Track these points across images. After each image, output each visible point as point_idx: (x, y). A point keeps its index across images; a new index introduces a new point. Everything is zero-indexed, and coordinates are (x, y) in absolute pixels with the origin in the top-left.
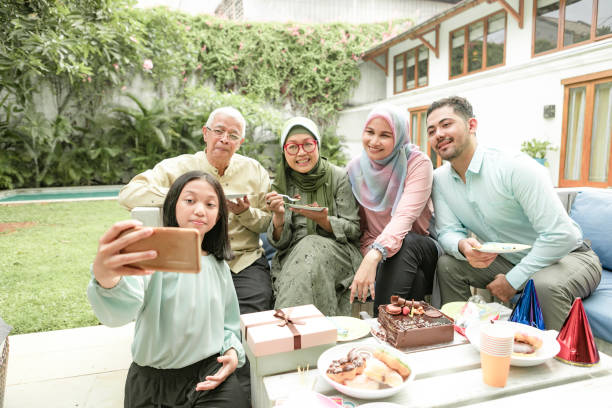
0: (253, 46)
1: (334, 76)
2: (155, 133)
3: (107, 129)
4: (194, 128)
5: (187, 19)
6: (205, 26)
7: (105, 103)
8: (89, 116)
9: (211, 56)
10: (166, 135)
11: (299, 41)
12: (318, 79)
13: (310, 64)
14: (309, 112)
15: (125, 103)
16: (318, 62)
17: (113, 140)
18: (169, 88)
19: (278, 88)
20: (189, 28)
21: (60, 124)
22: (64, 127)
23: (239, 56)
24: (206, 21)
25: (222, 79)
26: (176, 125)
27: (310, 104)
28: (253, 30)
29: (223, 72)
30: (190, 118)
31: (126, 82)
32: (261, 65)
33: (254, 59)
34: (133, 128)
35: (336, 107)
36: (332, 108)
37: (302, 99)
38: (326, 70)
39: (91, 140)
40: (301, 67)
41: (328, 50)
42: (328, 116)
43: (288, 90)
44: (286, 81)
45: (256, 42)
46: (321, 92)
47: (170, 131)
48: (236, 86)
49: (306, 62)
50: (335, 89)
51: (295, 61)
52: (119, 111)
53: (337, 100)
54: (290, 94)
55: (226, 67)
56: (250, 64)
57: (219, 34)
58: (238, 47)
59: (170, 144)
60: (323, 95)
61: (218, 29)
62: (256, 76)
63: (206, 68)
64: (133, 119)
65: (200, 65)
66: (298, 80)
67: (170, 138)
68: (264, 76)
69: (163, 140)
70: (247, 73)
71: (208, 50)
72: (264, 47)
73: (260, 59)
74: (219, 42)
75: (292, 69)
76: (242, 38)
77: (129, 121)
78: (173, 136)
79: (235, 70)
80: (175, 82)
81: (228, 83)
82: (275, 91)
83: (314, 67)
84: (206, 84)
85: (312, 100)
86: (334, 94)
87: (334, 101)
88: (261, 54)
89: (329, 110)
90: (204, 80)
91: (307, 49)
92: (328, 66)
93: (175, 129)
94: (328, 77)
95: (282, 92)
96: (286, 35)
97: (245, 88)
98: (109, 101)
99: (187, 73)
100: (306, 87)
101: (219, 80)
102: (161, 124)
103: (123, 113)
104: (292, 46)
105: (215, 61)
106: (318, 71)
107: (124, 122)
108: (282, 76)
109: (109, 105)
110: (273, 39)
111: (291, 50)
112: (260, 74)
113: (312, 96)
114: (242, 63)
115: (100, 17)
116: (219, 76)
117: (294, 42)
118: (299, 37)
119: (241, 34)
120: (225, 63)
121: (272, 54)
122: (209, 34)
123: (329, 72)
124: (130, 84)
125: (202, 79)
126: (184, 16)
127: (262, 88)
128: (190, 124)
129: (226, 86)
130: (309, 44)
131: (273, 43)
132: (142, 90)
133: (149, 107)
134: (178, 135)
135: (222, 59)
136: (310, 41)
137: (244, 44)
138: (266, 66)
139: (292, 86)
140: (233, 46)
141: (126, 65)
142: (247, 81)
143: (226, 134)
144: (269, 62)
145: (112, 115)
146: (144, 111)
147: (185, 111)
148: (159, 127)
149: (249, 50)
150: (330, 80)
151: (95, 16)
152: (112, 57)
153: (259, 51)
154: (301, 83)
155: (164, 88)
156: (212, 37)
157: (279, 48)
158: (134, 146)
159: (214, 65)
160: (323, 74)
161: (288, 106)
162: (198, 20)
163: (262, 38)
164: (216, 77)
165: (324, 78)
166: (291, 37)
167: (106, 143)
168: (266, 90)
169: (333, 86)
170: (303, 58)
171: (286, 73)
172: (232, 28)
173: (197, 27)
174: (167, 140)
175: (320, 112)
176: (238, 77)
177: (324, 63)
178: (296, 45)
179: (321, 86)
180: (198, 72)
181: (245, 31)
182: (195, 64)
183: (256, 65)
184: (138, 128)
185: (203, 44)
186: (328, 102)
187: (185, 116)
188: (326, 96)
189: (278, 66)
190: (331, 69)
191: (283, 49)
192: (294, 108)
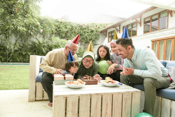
0: (71, 28)
1: (92, 36)
2: (42, 49)
3: (29, 47)
4: (53, 48)
6: (58, 22)
8: (24, 43)
9: (59, 29)
10: (45, 50)
11: (83, 27)
12: (88, 37)
14: (85, 46)
15: (35, 40)
16: (88, 33)
17: (30, 50)
18: (47, 37)
20: (54, 22)
21: (16, 45)
23: (67, 30)
24: (59, 20)
26: (48, 47)
27: (85, 44)
28: (71, 23)
29: (62, 34)
30: (52, 45)
33: (71, 31)
34: (36, 47)
37: (83, 42)
38: (90, 35)
39: (24, 49)
40: (83, 34)
41: (91, 29)
48: (65, 38)
49: (85, 32)
50: (92, 40)
51: (82, 32)
52: (33, 42)
54: (80, 41)
55: (63, 33)
56: (69, 32)
57: (62, 24)
58: (67, 27)
60: (89, 41)
61: (62, 22)
62: (71, 35)
64: (36, 45)
65: (56, 32)
67: (46, 50)
69: (44, 51)
70: (69, 34)
71: (58, 28)
72: (74, 28)
73: (72, 31)
74: (62, 26)
75: (81, 34)
76: (68, 25)
77: (35, 45)
78: (47, 50)
79: (65, 33)
80: (49, 36)
81: (63, 37)
83: (87, 34)
84: (57, 37)
85: (86, 43)
91: (85, 29)
92: (90, 34)
93: (47, 48)
96: (80, 25)
97: (68, 38)
98: (30, 39)
99: (52, 34)
100: (84, 39)
102: (44, 47)
105: (60, 31)
106: (88, 35)
109: (30, 41)
110: (76, 26)
111: (81, 29)
113: (86, 41)
114: (67, 32)
115: (26, 17)
119: (68, 24)
120: (63, 32)
121: (76, 30)
124: (36, 35)
125: (56, 35)
126: (53, 19)
131: (76, 27)
132: (39, 37)
133: (41, 42)
134: (48, 50)
135: (62, 30)
136: (86, 27)
137: (68, 27)
139: (81, 38)
140: (65, 27)
141: (36, 30)
142: (69, 36)
144: (75, 32)
145: (30, 43)
146: (39, 43)
147: (51, 44)
148: (43, 47)
149: (69, 28)
151: (25, 16)
152: (32, 28)
154: (83, 38)
155: (46, 37)
156: (60, 24)
158: (36, 52)
159: (60, 32)
160: (89, 36)
161: (79, 44)
162: (56, 20)
163: (73, 26)
164: (60, 35)
167: (28, 51)
169: (92, 39)
172: (65, 23)
173: (56, 22)
174: (45, 51)
175: (88, 46)
176: (66, 35)
179: (88, 39)
182: (55, 31)
184: (37, 47)
185: (57, 26)
187: (51, 45)
189: (77, 33)
190: (91, 35)
191: (79, 29)
192: (81, 45)
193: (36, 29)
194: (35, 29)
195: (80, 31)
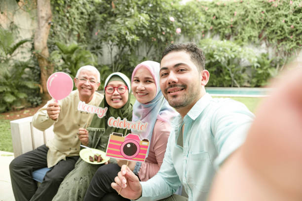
0: (243, 13)
1: (298, 23)
5: (207, 4)
6: (216, 6)
9: (218, 21)
11: (274, 5)
12: (286, 27)
13: (280, 18)
14: (277, 48)
16: (286, 16)
18: (196, 40)
19: (257, 35)
20: (208, 8)
23: (233, 20)
24: (218, 3)
25: (224, 33)
27: (279, 44)
28: (243, 3)
29: (224, 29)
32: (247, 22)
33: (243, 20)
35: (298, 44)
36: (294, 44)
37: (274, 41)
38: (292, 21)
40: (274, 21)
41: (295, 7)
42: (291, 50)
43: (264, 36)
44: (263, 30)
45: (245, 10)
46: (287, 35)
48: (231, 36)
49: (277, 17)
50: (298, 32)
51: (270, 17)
53: (300, 39)
54: (265, 39)
55: (226, 26)
56: (240, 23)
57: (224, 9)
58: (234, 14)
60: (289, 36)
61: (223, 6)
62: (243, 29)
63: (215, 28)
65: (212, 27)
66: (272, 29)
68: (248, 29)
70: (239, 29)
71: (217, 18)
72: (250, 12)
73: (247, 19)
74: (223, 13)
75: (268, 23)
76: (237, 9)
79: (232, 28)
80: (199, 37)
81: (227, 35)
82: (255, 37)
83: (282, 20)
84: (215, 37)
85: (282, 40)
86: (297, 35)
87: (296, 40)
88: (247, 17)
89: (292, 46)
90: (214, 35)
91: (279, 9)
92: (293, 17)
94: (294, 24)
95: (260, 37)
96: (265, 3)
97: (236, 37)
99: (205, 32)
100: (277, 33)
101: (221, 34)
104: (269, 9)
105: (220, 23)
106: (286, 22)
108: (260, 27)
110: (256, 6)
111: (267, 11)
112: (246, 28)
113: (280, 38)
114: (235, 23)
116: (222, 32)
117: (270, 6)
118: (274, 2)
119: (237, 7)
120: (225, 24)
121: (254, 15)
122: (218, 10)
123: (295, 22)
125: (213, 34)
126: (206, 2)
127: (246, 36)
129: (226, 37)
130: (280, 6)
131: (256, 9)
135: (224, 22)
136: (281, 4)
137: (237, 13)
138: (250, 23)
139: (266, 33)
140: (231, 14)
142: (238, 32)
143: (88, 81)
144: (252, 21)
149: (240, 15)
150: (295, 27)
152: (162, 29)
153: (246, 15)
154: (273, 31)
156: (219, 11)
157: (259, 11)
159: (220, 26)
160: (290, 24)
161: (264, 45)
162: (213, 3)
163: (249, 7)
164: (220, 32)
165: (290, 26)
166: (268, 4)
168: (249, 38)
169: (297, 30)
170: (276, 15)
171: (263, 25)
172: (231, 5)
173: (212, 7)
175: (285, 48)
176: (233, 31)
177: (291, 16)
178: (272, 8)
179: (287, 31)
180: (211, 31)
181: (239, 5)
182: (209, 27)
183: (244, 23)
185: (214, 15)
186: (292, 41)
188: (291, 37)
189: (258, 22)
190: (296, 19)
191: (262, 12)
192: (268, 46)
193: (168, 30)
194: (166, 30)
195: (266, 16)
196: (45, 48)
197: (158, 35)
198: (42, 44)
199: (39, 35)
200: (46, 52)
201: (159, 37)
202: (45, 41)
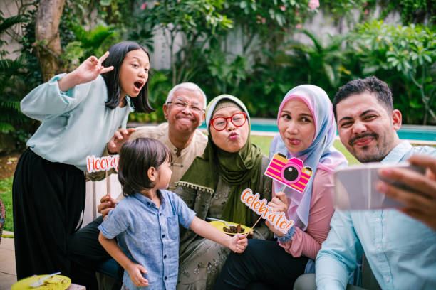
2: (325, 70)
3: (284, 65)
4: (366, 65)
7: (285, 40)
8: (271, 54)
10: (335, 72)
15: (305, 41)
17: (288, 77)
18: (349, 23)
21: (239, 63)
22: (242, 65)
25: (410, 9)
26: (349, 62)
30: (363, 53)
31: (308, 20)
34: (308, 65)
39: (267, 76)
47: (340, 68)
48: (427, 15)
52: (296, 49)
59: (338, 81)
64: (308, 56)
67: (340, 75)
69: (332, 77)
77: (304, 58)
78: (343, 73)
80: (356, 14)
81: (417, 12)
84: (390, 16)
90: (389, 12)
93: (346, 66)
98: (290, 38)
99: (370, 5)
101: (405, 10)
102: (334, 62)
103: (299, 50)
107: (299, 60)
109: (289, 42)
116: (407, 5)
124: (311, 21)
125: (386, 10)
128: (363, 60)
129: (415, 16)
132: (322, 26)
133: (325, 44)
134: (348, 72)
145: (290, 53)
146: (318, 47)
147: (362, 47)
148: (330, 64)
155: (344, 23)
164: (402, 6)
167: (280, 79)
174: (336, 78)
184: (311, 64)
187: (359, 52)
196: (56, 36)
197: (271, 12)
198: (49, 28)
199: (46, 11)
200: (57, 44)
201: (272, 17)
202: (57, 23)
